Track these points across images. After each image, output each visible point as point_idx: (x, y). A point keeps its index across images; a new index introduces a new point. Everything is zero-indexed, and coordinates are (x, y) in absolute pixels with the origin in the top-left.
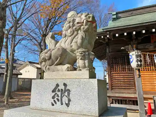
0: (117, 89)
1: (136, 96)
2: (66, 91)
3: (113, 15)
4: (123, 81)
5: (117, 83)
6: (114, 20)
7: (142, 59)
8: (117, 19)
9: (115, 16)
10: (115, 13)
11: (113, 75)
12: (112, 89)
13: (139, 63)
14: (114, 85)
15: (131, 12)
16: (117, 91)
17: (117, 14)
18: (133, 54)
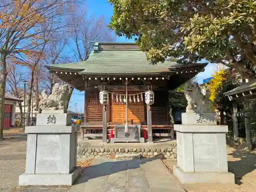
1: (102, 126)
2: (54, 118)
6: (96, 51)
7: (108, 97)
8: (99, 51)
9: (97, 47)
10: (97, 44)
12: (87, 121)
13: (105, 101)
14: (89, 118)
15: (113, 46)
16: (91, 123)
17: (99, 45)
18: (102, 94)
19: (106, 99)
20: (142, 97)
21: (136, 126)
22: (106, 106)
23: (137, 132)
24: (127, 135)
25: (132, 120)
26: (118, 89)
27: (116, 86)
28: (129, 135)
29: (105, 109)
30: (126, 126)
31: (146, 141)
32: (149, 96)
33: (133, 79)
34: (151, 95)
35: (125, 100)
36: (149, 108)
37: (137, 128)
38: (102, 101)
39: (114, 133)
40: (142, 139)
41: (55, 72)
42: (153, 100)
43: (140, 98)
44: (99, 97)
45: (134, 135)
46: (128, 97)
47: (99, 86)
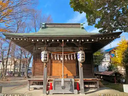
0: (37, 75)
3: (43, 25)
4: (41, 69)
5: (38, 71)
6: (43, 28)
7: (47, 56)
8: (45, 28)
9: (44, 26)
10: (44, 24)
11: (36, 65)
12: (34, 75)
14: (35, 72)
15: (54, 25)
17: (46, 24)
18: (43, 53)
19: (46, 58)
20: (75, 56)
21: (71, 80)
22: (46, 63)
23: (71, 85)
24: (64, 88)
25: (67, 74)
26: (57, 50)
27: (55, 48)
28: (65, 88)
29: (46, 66)
30: (62, 80)
31: (79, 93)
32: (81, 55)
33: (68, 41)
34: (82, 54)
35: (62, 59)
36: (80, 65)
37: (72, 82)
38: (43, 59)
39: (52, 86)
40: (76, 91)
41: (11, 38)
42: (84, 59)
43: (73, 57)
44: (41, 56)
45: (69, 88)
46: (64, 56)
47: (42, 48)
